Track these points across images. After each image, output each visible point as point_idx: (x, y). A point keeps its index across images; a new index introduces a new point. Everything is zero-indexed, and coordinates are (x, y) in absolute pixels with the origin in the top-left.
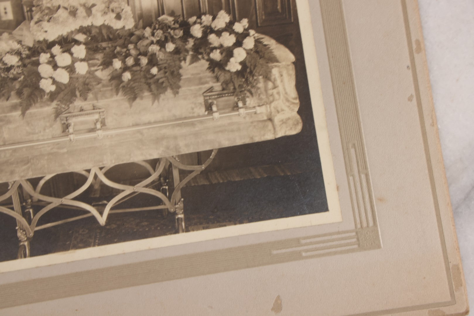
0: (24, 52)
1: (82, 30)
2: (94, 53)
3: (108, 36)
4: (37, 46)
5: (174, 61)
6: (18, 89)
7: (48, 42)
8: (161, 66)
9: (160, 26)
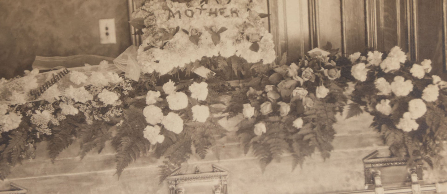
0: (127, 88)
1: (206, 62)
2: (219, 94)
3: (240, 73)
4: (144, 80)
5: (326, 112)
6: (115, 137)
7: (160, 76)
8: (308, 117)
9: (311, 63)
